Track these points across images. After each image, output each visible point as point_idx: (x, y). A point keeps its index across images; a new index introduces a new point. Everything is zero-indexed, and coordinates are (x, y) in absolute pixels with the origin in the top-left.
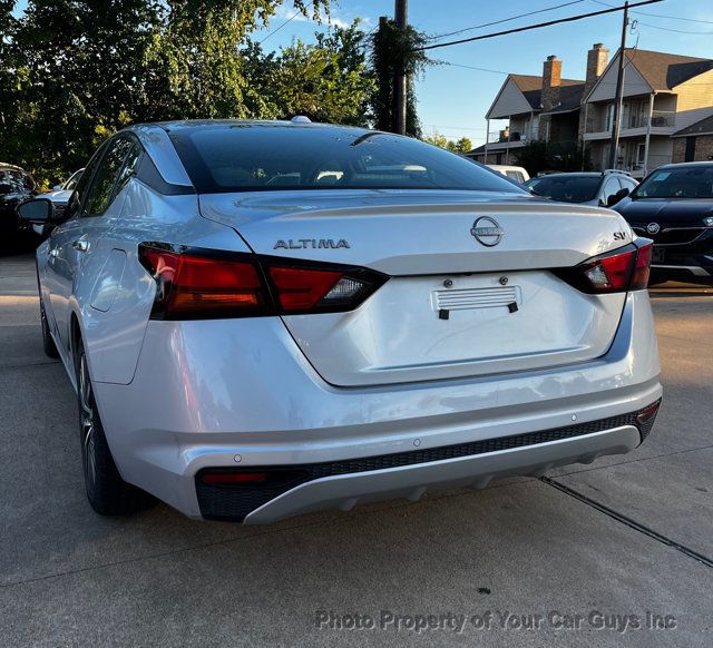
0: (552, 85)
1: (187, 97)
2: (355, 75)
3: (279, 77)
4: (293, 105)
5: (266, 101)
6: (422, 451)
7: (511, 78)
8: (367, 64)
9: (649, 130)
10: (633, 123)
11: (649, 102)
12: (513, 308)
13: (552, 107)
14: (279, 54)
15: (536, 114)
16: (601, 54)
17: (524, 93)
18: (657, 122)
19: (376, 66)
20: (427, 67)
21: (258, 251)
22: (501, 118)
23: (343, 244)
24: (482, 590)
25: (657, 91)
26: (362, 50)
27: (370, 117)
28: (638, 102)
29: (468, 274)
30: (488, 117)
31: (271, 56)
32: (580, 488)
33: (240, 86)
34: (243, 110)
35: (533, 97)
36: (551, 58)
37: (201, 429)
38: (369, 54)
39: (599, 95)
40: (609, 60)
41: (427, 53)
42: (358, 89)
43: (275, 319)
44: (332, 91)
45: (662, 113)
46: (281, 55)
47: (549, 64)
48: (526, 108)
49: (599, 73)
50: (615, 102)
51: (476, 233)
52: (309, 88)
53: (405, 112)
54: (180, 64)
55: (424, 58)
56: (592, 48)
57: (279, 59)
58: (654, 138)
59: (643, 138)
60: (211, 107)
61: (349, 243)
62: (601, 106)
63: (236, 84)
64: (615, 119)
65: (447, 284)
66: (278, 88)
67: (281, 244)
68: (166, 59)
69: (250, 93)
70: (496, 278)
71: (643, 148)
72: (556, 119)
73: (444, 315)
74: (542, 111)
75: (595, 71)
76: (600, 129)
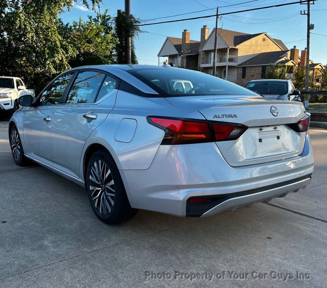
0: (186, 42)
1: (34, 44)
2: (110, 36)
3: (74, 35)
4: (83, 49)
5: (72, 47)
6: (259, 188)
7: (168, 39)
8: (113, 31)
9: (227, 64)
10: (221, 60)
11: (227, 52)
12: (278, 138)
13: (186, 52)
14: (71, 24)
15: (180, 55)
16: (206, 30)
17: (174, 45)
18: (231, 60)
19: (116, 32)
20: (139, 33)
21: (208, 119)
22: (164, 56)
23: (235, 116)
24: (268, 238)
25: (230, 47)
26: (110, 24)
27: (114, 55)
28: (223, 51)
29: (268, 126)
30: (159, 56)
31: (67, 25)
32: (276, 204)
33: (59, 39)
34: (61, 51)
35: (178, 47)
36: (185, 30)
37: (185, 183)
38: (113, 26)
39: (206, 48)
40: (210, 33)
41: (141, 28)
42: (111, 42)
43: (213, 143)
44: (99, 43)
45: (233, 56)
46: (72, 25)
47: (184, 33)
48: (175, 52)
49: (206, 38)
50: (214, 51)
51: (272, 112)
52: (89, 42)
53: (130, 53)
54: (31, 28)
55: (139, 30)
56: (203, 27)
57: (71, 26)
58: (229, 67)
59: (225, 67)
60: (46, 49)
61: (237, 116)
62: (208, 52)
63: (57, 38)
64: (214, 59)
65: (261, 130)
66: (75, 41)
67: (216, 116)
68: (25, 26)
69: (64, 43)
70: (273, 127)
71: (225, 71)
72: (188, 58)
73: (260, 140)
74: (182, 54)
75: (204, 37)
76: (207, 63)
